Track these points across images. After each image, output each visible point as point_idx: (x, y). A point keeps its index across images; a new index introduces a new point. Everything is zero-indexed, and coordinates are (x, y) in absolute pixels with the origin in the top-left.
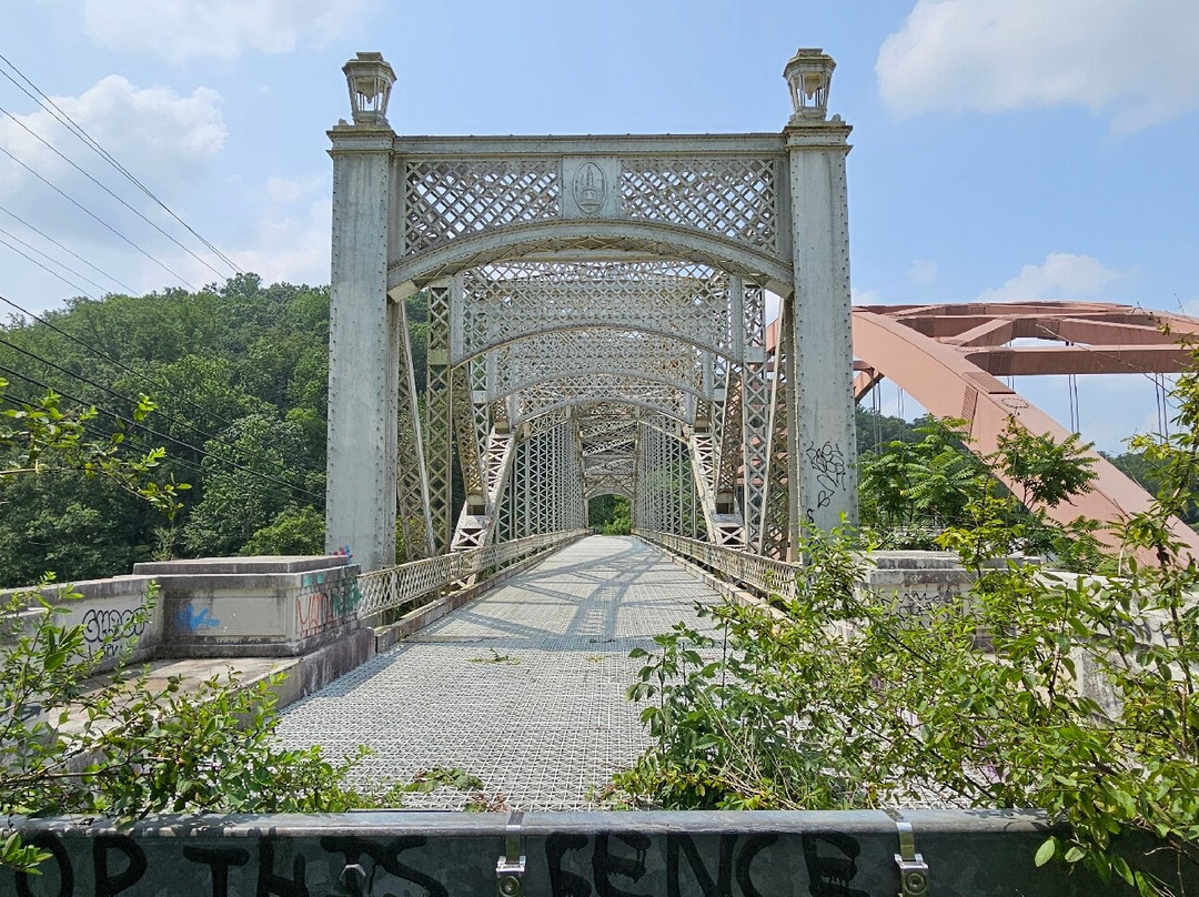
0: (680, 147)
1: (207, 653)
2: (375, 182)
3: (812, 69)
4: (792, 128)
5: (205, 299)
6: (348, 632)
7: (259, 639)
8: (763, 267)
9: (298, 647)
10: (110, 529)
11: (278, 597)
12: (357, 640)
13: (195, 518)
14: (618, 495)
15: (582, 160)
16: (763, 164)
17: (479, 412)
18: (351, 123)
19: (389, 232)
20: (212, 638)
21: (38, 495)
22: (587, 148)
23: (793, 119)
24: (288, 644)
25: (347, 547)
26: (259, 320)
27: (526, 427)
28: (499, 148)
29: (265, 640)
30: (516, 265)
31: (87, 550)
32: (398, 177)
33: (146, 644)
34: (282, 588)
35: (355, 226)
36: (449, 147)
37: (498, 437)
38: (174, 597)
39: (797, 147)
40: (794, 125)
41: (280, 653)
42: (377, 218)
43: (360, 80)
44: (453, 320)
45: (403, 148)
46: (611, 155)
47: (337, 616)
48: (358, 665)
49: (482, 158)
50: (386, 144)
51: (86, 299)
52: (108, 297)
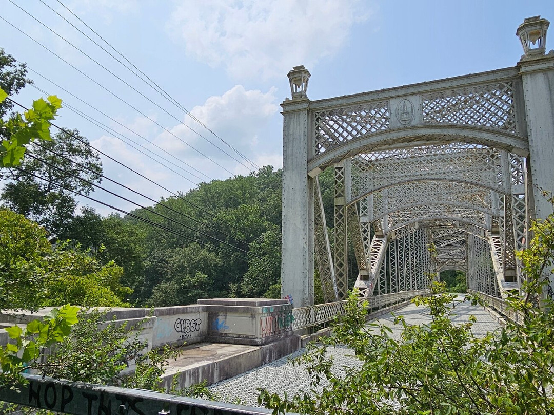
0: (455, 84)
1: (224, 341)
2: (302, 123)
3: (534, 28)
4: (522, 62)
5: (250, 179)
6: (287, 336)
7: (244, 336)
8: (509, 141)
9: (260, 341)
10: (212, 284)
11: (252, 317)
12: (291, 340)
13: (245, 279)
14: (458, 270)
15: (401, 98)
16: (505, 85)
17: (365, 227)
18: (291, 98)
19: (308, 146)
20: (226, 334)
21: (185, 268)
22: (403, 92)
23: (523, 57)
24: (256, 340)
25: (290, 295)
26: (272, 187)
27: (393, 234)
28: (358, 99)
29: (247, 337)
30: (377, 153)
31: (203, 293)
32: (311, 119)
33: (201, 335)
34: (253, 313)
35: (293, 145)
36: (334, 102)
37: (377, 239)
38: (212, 314)
39: (526, 73)
40: (524, 60)
41: (253, 343)
42: (302, 139)
43: (295, 79)
44: (346, 183)
45: (312, 106)
46: (416, 94)
47: (281, 328)
48: (292, 353)
49: (350, 105)
50: (306, 106)
51: (205, 183)
52: (213, 182)
